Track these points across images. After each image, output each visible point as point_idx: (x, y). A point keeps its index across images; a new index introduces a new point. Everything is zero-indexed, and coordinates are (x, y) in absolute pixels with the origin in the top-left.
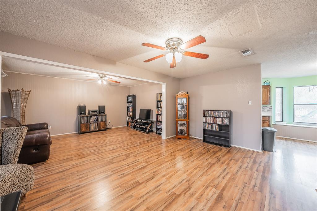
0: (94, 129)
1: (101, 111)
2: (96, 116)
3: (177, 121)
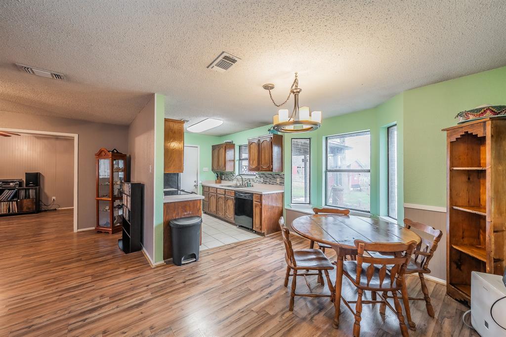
0: (9, 212)
2: (14, 189)
3: (98, 201)
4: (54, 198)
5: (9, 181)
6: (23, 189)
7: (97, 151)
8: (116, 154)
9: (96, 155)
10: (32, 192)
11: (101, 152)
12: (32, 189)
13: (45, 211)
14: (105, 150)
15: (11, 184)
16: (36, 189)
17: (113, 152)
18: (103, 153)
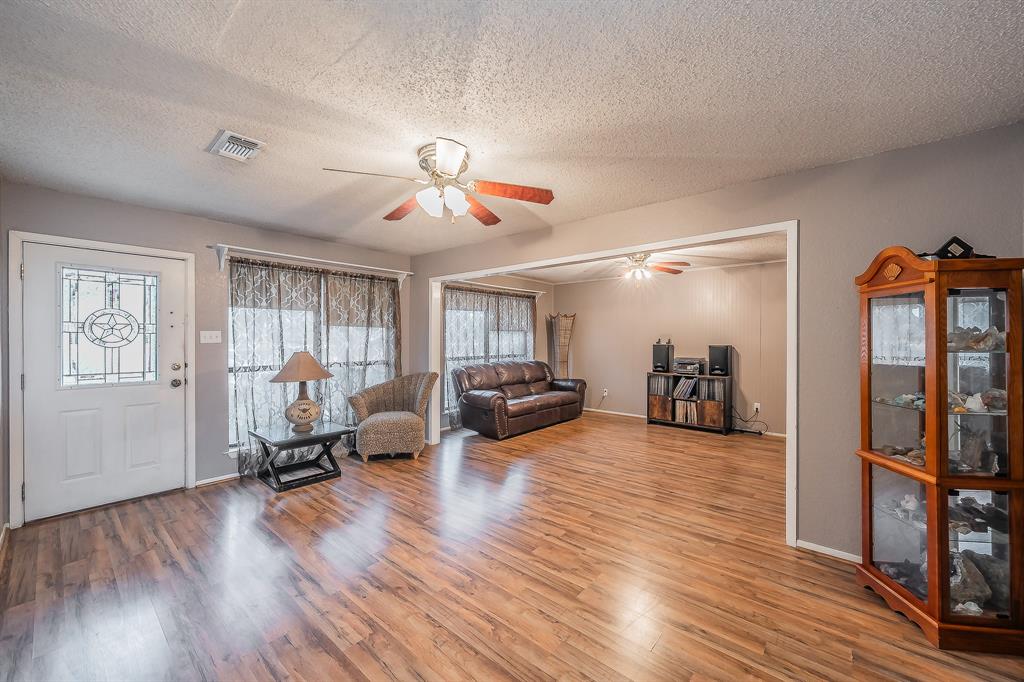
0: (687, 421)
1: (723, 361)
2: (692, 378)
3: (868, 468)
4: (757, 405)
5: (686, 361)
6: (704, 379)
7: (863, 266)
8: (962, 264)
9: (860, 281)
10: (718, 388)
11: (880, 264)
12: (718, 380)
13: (742, 432)
14: (904, 254)
15: (689, 367)
16: (724, 381)
17: (943, 253)
18: (892, 270)
